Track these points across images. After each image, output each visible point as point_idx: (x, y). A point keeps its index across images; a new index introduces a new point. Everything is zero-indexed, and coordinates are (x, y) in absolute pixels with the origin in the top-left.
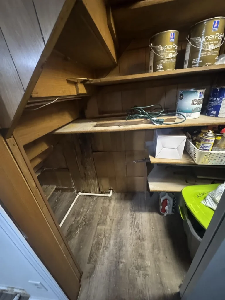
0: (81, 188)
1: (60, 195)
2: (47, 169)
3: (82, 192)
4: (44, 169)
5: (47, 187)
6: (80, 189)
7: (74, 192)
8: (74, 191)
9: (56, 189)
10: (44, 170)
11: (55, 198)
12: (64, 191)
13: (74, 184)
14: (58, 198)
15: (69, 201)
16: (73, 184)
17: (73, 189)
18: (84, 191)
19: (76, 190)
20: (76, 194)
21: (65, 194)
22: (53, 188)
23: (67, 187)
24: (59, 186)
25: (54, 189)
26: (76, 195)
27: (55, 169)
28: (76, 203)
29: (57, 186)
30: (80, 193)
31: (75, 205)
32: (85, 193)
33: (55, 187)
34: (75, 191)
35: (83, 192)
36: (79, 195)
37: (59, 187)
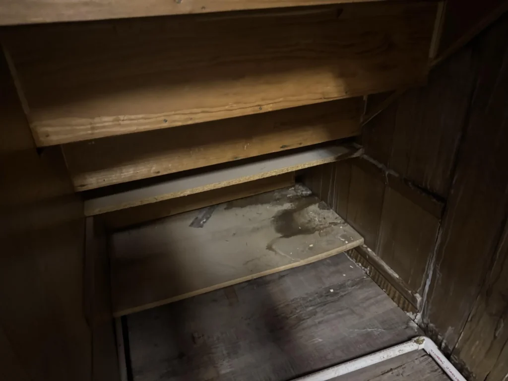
0: (450, 330)
1: (359, 283)
2: (365, 157)
3: (440, 348)
4: (357, 150)
5: (335, 224)
6: (443, 328)
7: (410, 315)
8: (415, 311)
9: (358, 249)
10: (356, 155)
11: (336, 280)
12: (379, 277)
13: (430, 286)
14: (342, 286)
15: (369, 335)
16: (428, 283)
17: (414, 300)
18: (456, 351)
19: (423, 316)
20: (412, 328)
21: (373, 290)
22: (350, 241)
23: (396, 276)
24: (373, 250)
25: (350, 245)
26: (409, 339)
27: (392, 173)
28: (388, 368)
29: (365, 242)
30: (428, 344)
31: (379, 371)
32: (455, 365)
33: (359, 241)
34: (419, 316)
35: (448, 356)
36: (421, 346)
37: (369, 250)
